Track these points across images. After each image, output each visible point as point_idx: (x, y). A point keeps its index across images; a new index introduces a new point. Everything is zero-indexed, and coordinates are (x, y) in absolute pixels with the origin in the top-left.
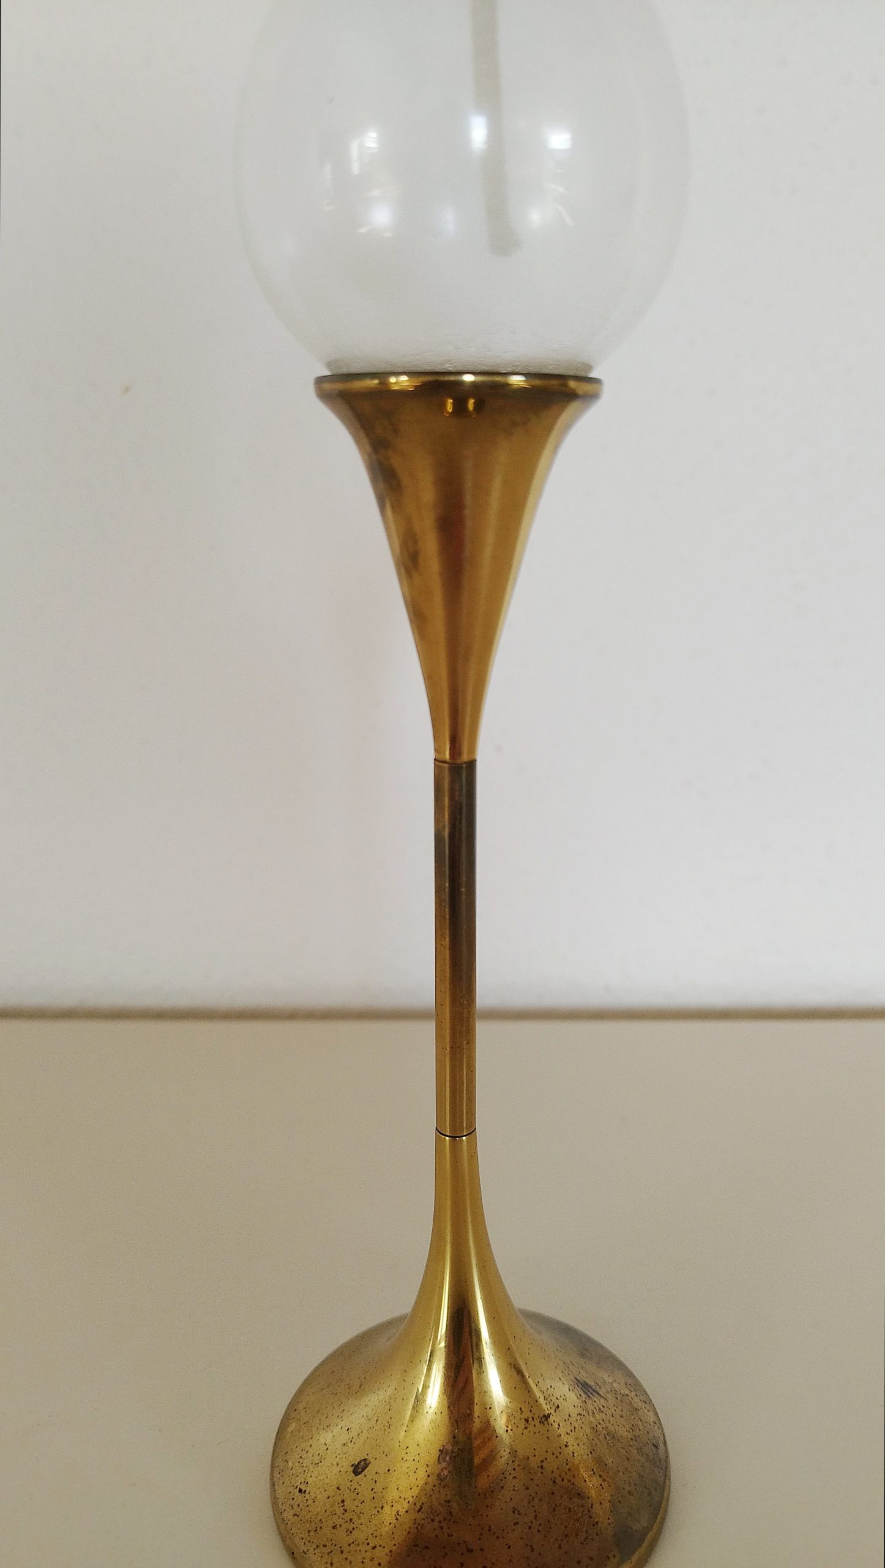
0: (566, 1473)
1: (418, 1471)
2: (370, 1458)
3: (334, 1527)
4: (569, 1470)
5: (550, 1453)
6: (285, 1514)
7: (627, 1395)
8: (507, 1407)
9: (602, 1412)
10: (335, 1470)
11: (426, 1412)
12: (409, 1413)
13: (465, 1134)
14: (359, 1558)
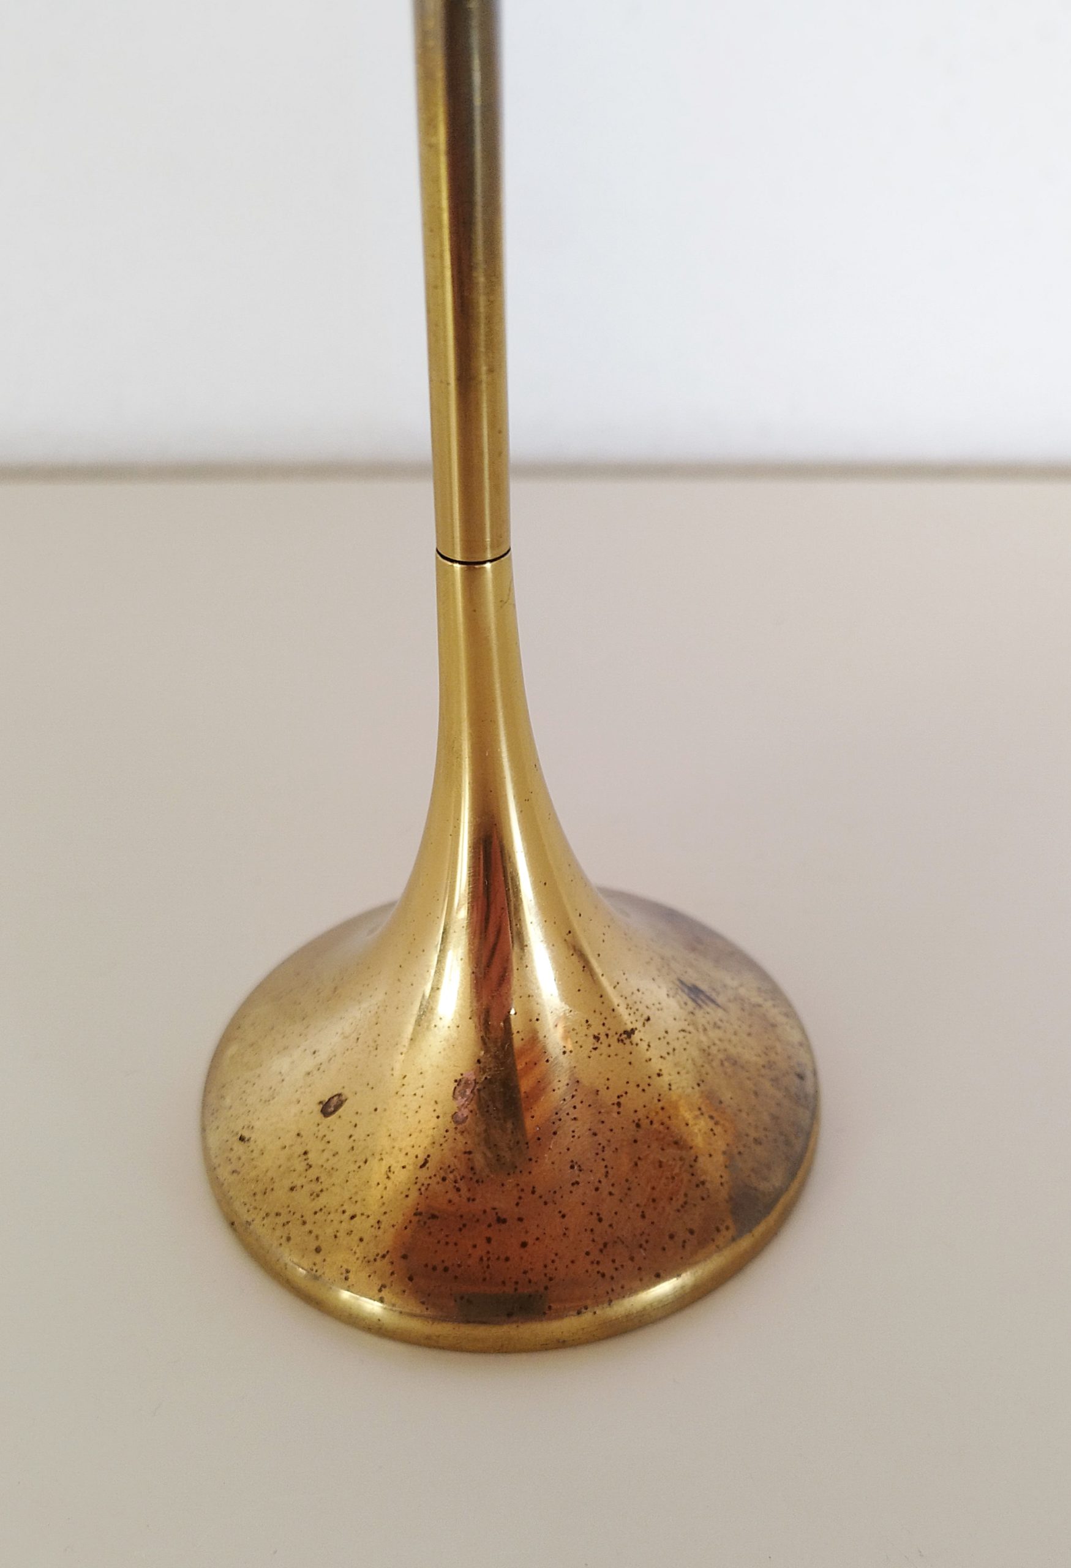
0: (657, 1113)
1: (421, 1111)
2: (346, 1093)
3: (292, 1189)
4: (663, 1108)
5: (632, 1085)
6: (219, 1171)
7: (760, 1006)
8: (565, 1018)
9: (719, 1028)
10: (294, 1109)
11: (433, 1025)
12: (409, 1029)
13: (489, 557)
14: (330, 1231)
